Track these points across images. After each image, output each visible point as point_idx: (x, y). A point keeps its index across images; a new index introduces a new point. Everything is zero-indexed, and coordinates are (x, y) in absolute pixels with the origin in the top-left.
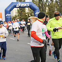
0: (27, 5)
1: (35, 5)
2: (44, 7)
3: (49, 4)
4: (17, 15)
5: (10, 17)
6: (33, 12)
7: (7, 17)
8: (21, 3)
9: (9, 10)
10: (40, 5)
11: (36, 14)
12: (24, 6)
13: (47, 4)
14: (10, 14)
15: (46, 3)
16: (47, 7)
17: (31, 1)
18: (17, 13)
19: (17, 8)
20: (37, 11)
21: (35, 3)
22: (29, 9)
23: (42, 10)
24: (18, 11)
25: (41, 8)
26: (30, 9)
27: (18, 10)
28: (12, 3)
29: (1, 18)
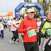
0: (33, 5)
1: (40, 5)
2: (47, 7)
5: (19, 15)
6: (38, 11)
7: (17, 15)
8: (28, 3)
10: (44, 5)
11: (40, 12)
13: (50, 4)
16: (50, 7)
17: (37, 2)
18: (25, 12)
20: (41, 10)
21: (39, 3)
22: (34, 8)
23: (45, 9)
25: (45, 8)
26: (36, 9)
27: (26, 9)
29: (12, 15)
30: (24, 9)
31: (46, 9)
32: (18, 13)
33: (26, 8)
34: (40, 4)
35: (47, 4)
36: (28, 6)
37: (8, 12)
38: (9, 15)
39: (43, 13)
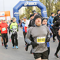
0: (34, 4)
2: (51, 6)
3: (56, 3)
4: (25, 13)
5: (18, 15)
6: (40, 11)
7: (15, 15)
8: (29, 2)
9: (17, 8)
10: (48, 4)
11: (43, 12)
12: (32, 5)
13: (54, 3)
14: (18, 12)
16: (54, 6)
18: (24, 12)
19: (25, 6)
24: (26, 10)
25: (48, 7)
27: (26, 8)
31: (50, 9)
32: (17, 13)
34: (43, 3)
35: (51, 2)
37: (5, 12)
38: (6, 16)
39: (46, 13)
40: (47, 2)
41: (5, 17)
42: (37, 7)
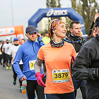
0: (64, 13)
1: (77, 12)
9: (34, 21)
15: (94, 10)
18: (47, 26)
19: (48, 17)
21: (76, 9)
25: (87, 18)
26: (69, 20)
28: (40, 10)
29: (23, 33)
30: (45, 22)
31: (89, 21)
33: (50, 18)
35: (91, 10)
36: (54, 15)
37: (15, 28)
38: (16, 33)
40: (84, 9)
41: (15, 35)
42: (67, 17)
